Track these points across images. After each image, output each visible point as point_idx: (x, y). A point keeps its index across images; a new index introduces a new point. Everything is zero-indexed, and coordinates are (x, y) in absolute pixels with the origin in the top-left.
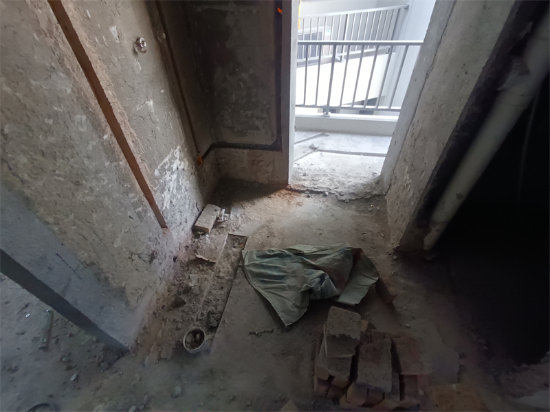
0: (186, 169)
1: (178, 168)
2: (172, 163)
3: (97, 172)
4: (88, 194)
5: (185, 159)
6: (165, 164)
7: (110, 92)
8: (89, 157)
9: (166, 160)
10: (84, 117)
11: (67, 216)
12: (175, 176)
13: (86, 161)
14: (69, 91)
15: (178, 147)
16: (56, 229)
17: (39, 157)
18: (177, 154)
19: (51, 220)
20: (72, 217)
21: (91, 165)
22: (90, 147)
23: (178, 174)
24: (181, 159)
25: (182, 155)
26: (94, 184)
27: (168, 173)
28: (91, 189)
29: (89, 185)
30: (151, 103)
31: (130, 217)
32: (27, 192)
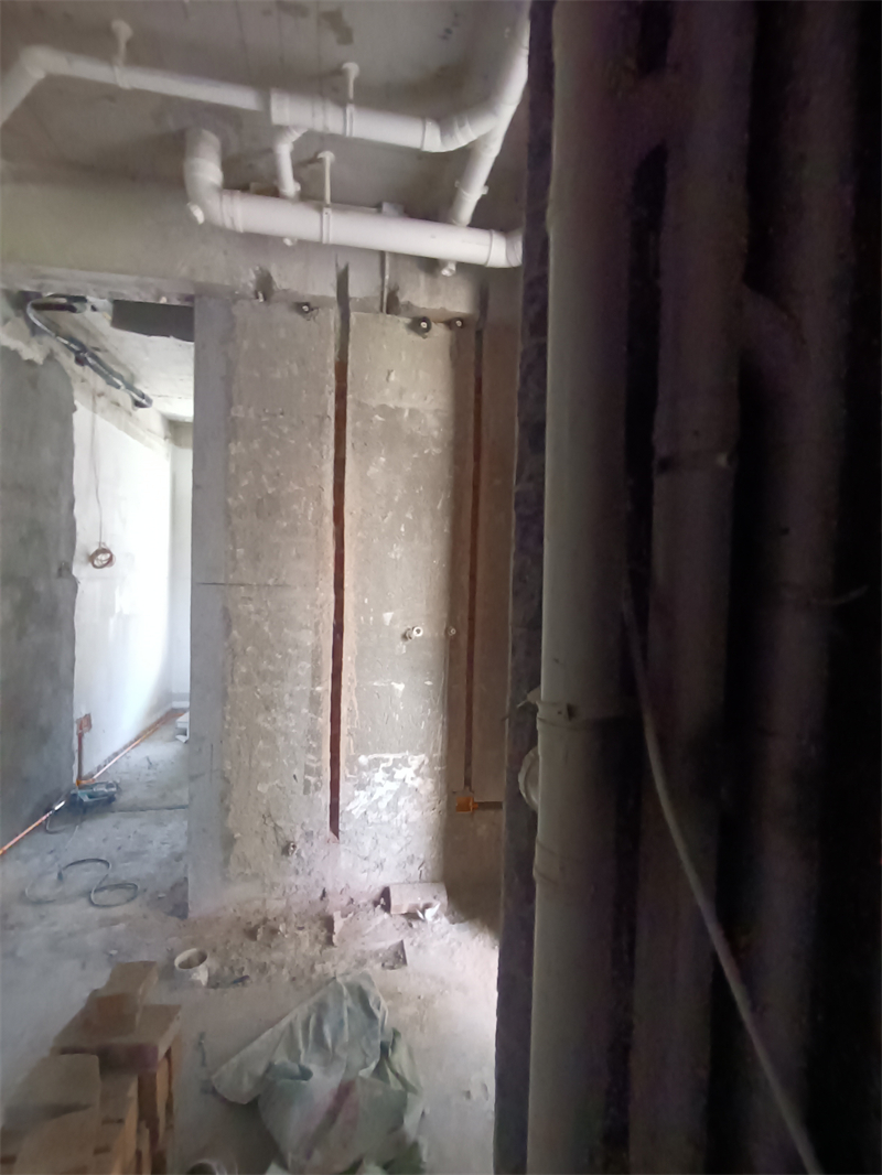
3: (289, 710)
4: (269, 722)
7: (349, 658)
8: (291, 695)
10: (309, 666)
11: (240, 725)
13: (287, 697)
14: (309, 644)
16: (226, 727)
19: (228, 718)
20: (243, 728)
21: (288, 702)
22: (298, 689)
26: (280, 718)
28: (274, 720)
29: (275, 715)
31: (295, 777)
32: (230, 690)
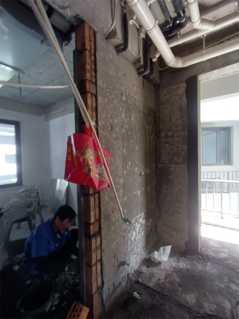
0: (144, 224)
1: (141, 222)
2: (139, 219)
5: (145, 220)
6: (137, 218)
9: (138, 216)
12: (139, 226)
15: (143, 213)
17: (109, 199)
18: (142, 216)
23: (140, 225)
24: (143, 219)
25: (144, 217)
27: (137, 223)
30: (139, 192)
